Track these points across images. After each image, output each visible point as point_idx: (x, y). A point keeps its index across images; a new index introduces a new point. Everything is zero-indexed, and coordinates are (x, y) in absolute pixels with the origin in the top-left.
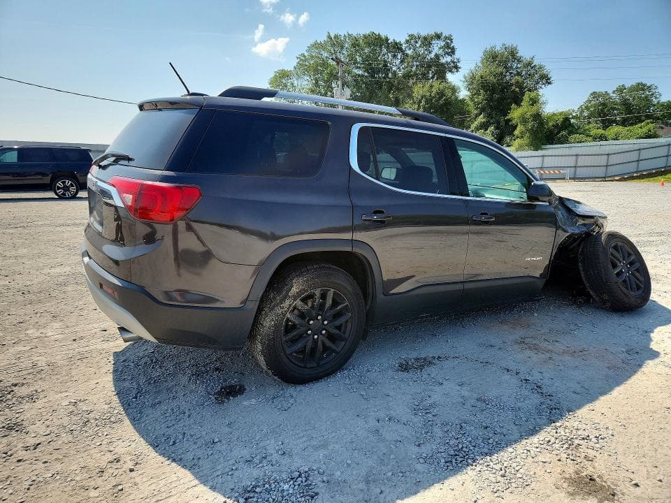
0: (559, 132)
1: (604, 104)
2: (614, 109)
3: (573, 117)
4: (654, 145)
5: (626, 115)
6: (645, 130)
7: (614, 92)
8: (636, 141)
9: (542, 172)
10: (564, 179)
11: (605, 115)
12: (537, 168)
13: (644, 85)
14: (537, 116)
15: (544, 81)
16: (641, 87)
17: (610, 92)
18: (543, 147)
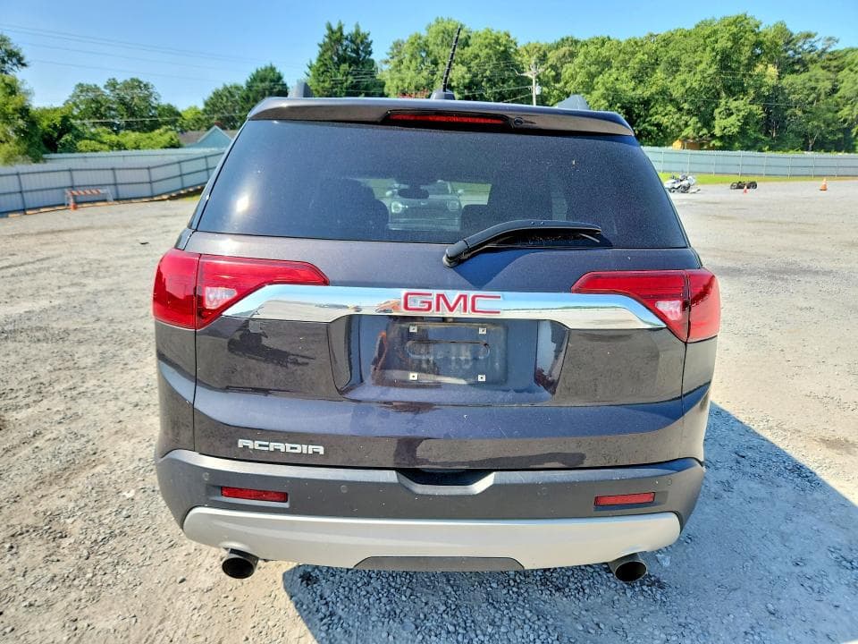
0: (60, 136)
1: (95, 101)
2: (110, 108)
3: (75, 117)
4: (189, 157)
5: (128, 117)
6: (166, 137)
7: (105, 87)
8: (159, 151)
9: (75, 193)
10: (105, 201)
11: (102, 116)
12: (68, 187)
13: (140, 82)
14: (24, 111)
15: (14, 60)
16: (136, 84)
17: (101, 85)
18: (45, 156)
